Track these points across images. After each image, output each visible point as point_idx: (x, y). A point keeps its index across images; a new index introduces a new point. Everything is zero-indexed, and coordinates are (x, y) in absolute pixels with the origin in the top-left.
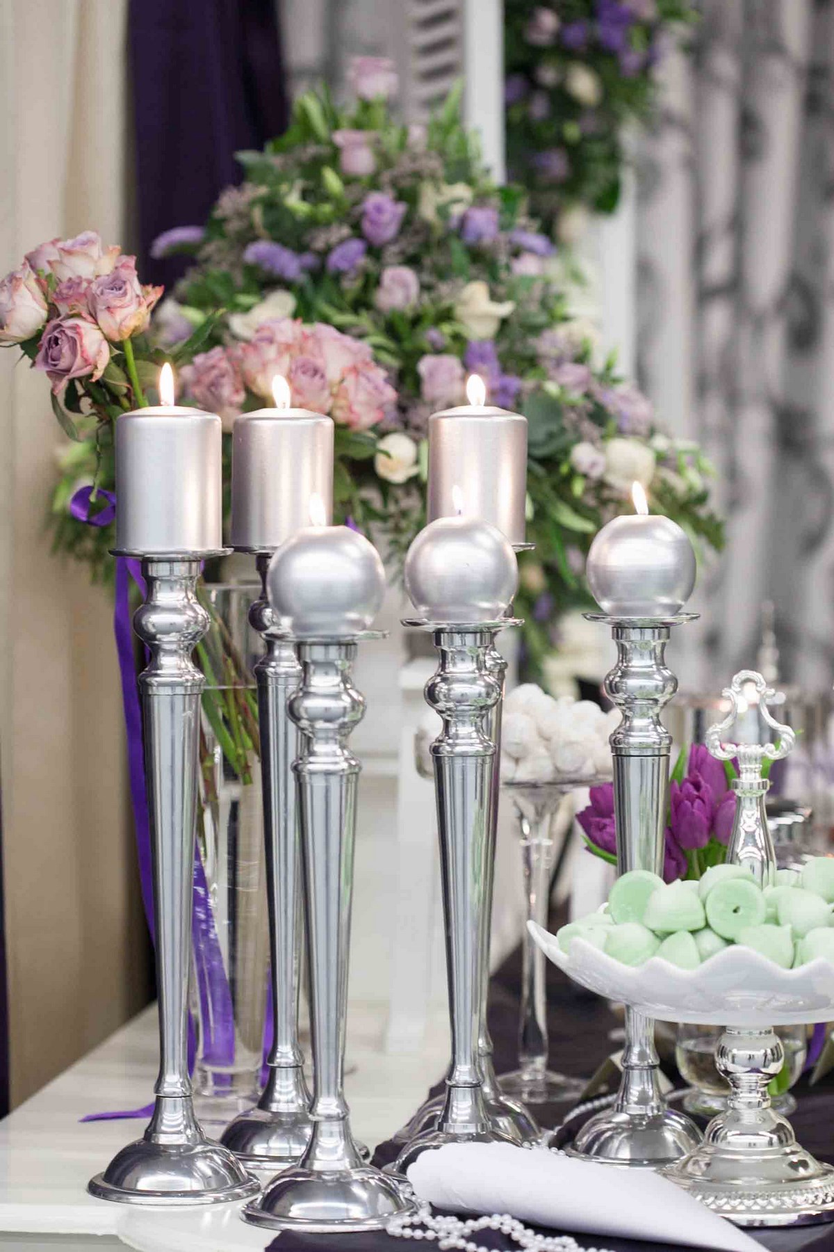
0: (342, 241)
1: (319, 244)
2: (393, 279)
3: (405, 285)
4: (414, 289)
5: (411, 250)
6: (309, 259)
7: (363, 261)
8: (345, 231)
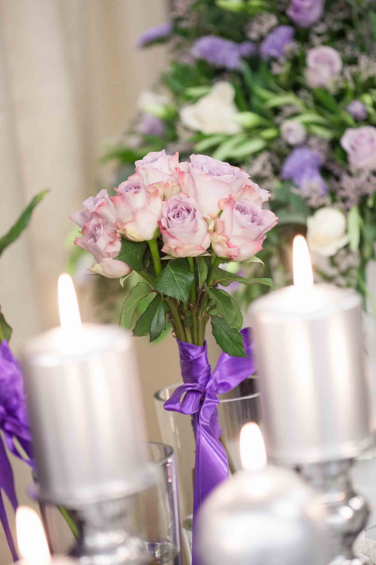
0: (271, 30)
1: (253, 35)
2: (317, 60)
3: (331, 63)
4: (338, 64)
5: (336, 27)
6: (247, 48)
7: (291, 46)
8: (273, 20)
